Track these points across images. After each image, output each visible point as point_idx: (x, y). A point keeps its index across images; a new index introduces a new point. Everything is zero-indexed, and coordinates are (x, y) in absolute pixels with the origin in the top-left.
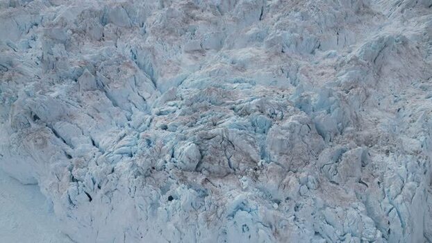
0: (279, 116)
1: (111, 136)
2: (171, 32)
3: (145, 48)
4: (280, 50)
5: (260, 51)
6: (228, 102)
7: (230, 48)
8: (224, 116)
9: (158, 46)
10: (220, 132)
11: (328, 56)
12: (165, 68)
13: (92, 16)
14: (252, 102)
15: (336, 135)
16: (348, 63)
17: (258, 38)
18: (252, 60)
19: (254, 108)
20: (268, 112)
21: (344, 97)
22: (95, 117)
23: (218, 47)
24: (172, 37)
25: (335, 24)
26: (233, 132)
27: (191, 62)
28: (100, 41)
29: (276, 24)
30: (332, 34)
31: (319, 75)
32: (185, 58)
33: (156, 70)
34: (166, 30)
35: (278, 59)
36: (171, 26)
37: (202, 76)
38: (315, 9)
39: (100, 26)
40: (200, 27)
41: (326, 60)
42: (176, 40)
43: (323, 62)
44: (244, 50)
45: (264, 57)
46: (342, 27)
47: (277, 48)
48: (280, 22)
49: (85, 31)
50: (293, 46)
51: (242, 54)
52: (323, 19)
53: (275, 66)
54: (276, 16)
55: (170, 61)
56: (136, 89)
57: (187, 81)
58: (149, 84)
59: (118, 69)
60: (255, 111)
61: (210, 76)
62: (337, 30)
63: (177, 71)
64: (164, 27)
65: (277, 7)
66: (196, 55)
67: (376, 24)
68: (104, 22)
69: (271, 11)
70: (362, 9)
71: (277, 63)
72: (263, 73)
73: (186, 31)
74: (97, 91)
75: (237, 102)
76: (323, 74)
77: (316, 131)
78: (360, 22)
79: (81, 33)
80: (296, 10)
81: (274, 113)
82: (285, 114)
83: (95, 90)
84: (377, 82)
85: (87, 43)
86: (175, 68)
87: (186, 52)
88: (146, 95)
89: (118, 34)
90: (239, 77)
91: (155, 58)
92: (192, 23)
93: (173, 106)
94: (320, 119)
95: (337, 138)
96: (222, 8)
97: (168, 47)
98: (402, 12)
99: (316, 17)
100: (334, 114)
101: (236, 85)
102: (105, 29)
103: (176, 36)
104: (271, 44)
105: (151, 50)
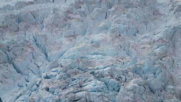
0: (124, 79)
1: (12, 95)
2: (57, 26)
3: (41, 35)
4: (118, 35)
5: (107, 36)
6: (89, 68)
7: (90, 34)
8: (87, 79)
9: (48, 34)
10: (84, 95)
11: (145, 37)
12: (52, 47)
13: (12, 18)
14: (105, 69)
15: (161, 91)
16: (158, 41)
17: (106, 28)
18: (103, 41)
19: (107, 73)
20: (116, 76)
21: (163, 64)
22: (3, 82)
23: (84, 34)
24: (57, 29)
25: (144, 20)
26: (93, 95)
27: (68, 43)
28: (16, 32)
29: (114, 20)
30: (143, 25)
31: (142, 49)
32: (65, 41)
33: (47, 48)
34: (54, 25)
35: (117, 40)
36: (57, 23)
37: (74, 51)
38: (134, 12)
39: (17, 23)
40: (73, 22)
41: (144, 39)
42: (59, 30)
43: (142, 41)
44: (99, 35)
45: (109, 39)
46: (148, 22)
48: (116, 19)
49: (7, 26)
50: (125, 32)
51: (97, 37)
52: (138, 18)
53: (116, 44)
54: (114, 17)
55: (56, 42)
56: (33, 60)
57: (65, 54)
58: (42, 57)
59: (23, 49)
60: (107, 76)
61: (79, 51)
62: (146, 23)
63: (60, 48)
64: (53, 23)
65: (114, 12)
66: (71, 38)
67: (164, 19)
68: (19, 21)
69: (111, 14)
70: (155, 12)
71: (117, 42)
72: (110, 48)
73: (66, 25)
76: (144, 48)
77: (149, 90)
78: (155, 19)
79: (4, 27)
80: (124, 13)
81: (120, 77)
82: (128, 78)
83: (6, 63)
84: (174, 51)
85: (8, 33)
86: (58, 46)
87: (66, 37)
89: (27, 28)
90: (96, 51)
91: (46, 41)
92: (69, 21)
93: (55, 71)
95: (163, 93)
96: (86, 13)
97: (55, 34)
98: (175, 13)
99: (135, 17)
100: (159, 76)
101: (94, 56)
102: (20, 25)
103: (60, 28)
104: (113, 31)
105: (45, 36)
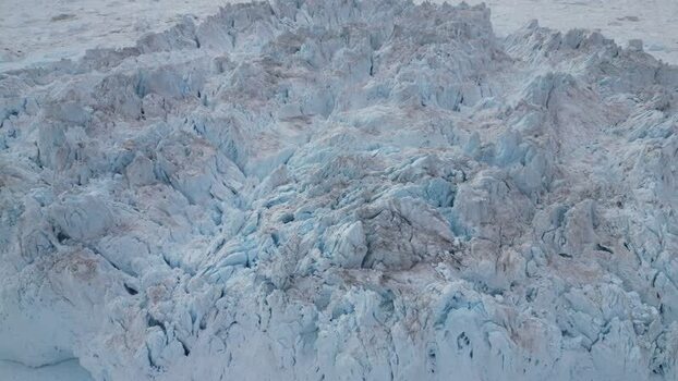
0: (460, 176)
1: (199, 247)
2: (253, 95)
3: (220, 119)
4: (419, 103)
5: (393, 108)
6: (373, 172)
7: (345, 109)
8: (378, 187)
9: (237, 114)
10: (387, 204)
11: (485, 106)
12: (257, 144)
13: (121, 84)
14: (413, 165)
15: (542, 194)
16: (517, 108)
17: (381, 94)
18: (384, 120)
19: (419, 171)
20: (441, 173)
22: (163, 222)
23: (326, 112)
24: (257, 102)
25: (472, 71)
26: (405, 201)
27: (294, 133)
28: (138, 119)
29: (397, 76)
30: (472, 83)
31: (483, 127)
32: (284, 128)
33: (241, 149)
34: (245, 92)
35: (419, 114)
36: (251, 87)
37: (319, 147)
38: (443, 54)
39: (136, 98)
40: (296, 87)
41: (483, 111)
42: (264, 105)
43: (479, 115)
44: (371, 109)
45: (400, 114)
46: (483, 75)
47: (414, 102)
48: (401, 72)
49: (112, 107)
50: (433, 97)
51: (369, 113)
52: (456, 66)
53: (421, 123)
54: (394, 67)
55: (263, 133)
56: (219, 176)
57: (295, 158)
59: (186, 150)
60: (422, 175)
61: (331, 145)
62: (478, 79)
63: (276, 145)
64: (241, 90)
65: (391, 56)
66: (298, 123)
67: (521, 70)
68: (141, 91)
69: (384, 61)
70: (496, 55)
71: (420, 120)
72: (407, 133)
73: (275, 93)
74: (158, 185)
75: (386, 171)
76: (488, 126)
77: (517, 190)
78: (500, 69)
79: (106, 109)
80: (419, 58)
81: (451, 175)
83: (155, 184)
85: (120, 122)
86: (273, 141)
87: (283, 120)
88: (237, 185)
89: (166, 107)
90: (373, 143)
91: (238, 132)
92: (281, 82)
93: (288, 191)
94: (518, 172)
95: (546, 198)
96: (316, 61)
97: (254, 116)
98: (546, 55)
99: (448, 64)
100: (532, 165)
101: (375, 152)
102: (145, 103)
103: (261, 100)
104: (405, 96)
105: (229, 121)
